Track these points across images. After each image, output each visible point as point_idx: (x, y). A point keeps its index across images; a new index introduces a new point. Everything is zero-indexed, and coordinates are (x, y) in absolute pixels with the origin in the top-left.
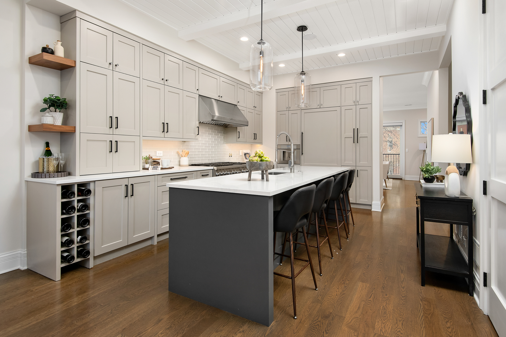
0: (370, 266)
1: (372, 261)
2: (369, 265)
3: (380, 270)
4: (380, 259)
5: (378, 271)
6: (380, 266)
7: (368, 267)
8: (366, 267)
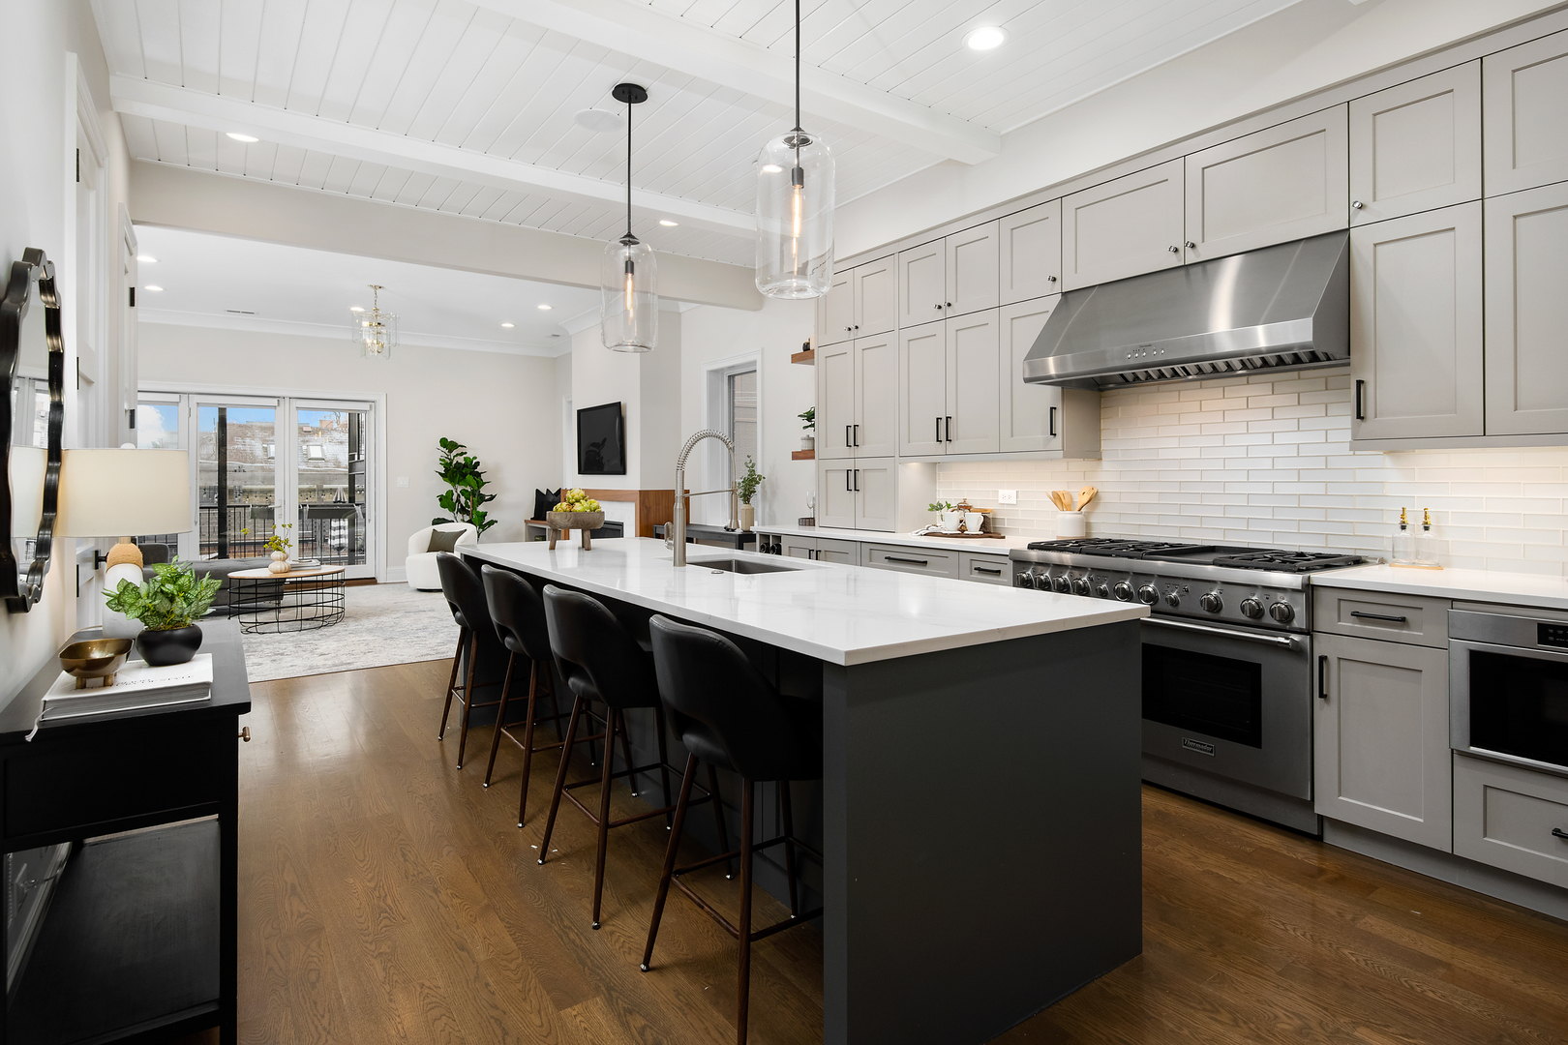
0: (402, 860)
1: (407, 878)
2: (405, 860)
3: (362, 861)
4: (389, 901)
5: (365, 856)
6: (370, 875)
7: (403, 855)
8: (410, 852)
